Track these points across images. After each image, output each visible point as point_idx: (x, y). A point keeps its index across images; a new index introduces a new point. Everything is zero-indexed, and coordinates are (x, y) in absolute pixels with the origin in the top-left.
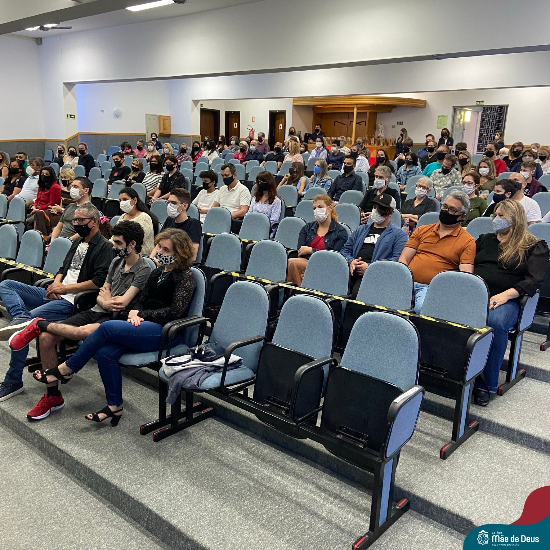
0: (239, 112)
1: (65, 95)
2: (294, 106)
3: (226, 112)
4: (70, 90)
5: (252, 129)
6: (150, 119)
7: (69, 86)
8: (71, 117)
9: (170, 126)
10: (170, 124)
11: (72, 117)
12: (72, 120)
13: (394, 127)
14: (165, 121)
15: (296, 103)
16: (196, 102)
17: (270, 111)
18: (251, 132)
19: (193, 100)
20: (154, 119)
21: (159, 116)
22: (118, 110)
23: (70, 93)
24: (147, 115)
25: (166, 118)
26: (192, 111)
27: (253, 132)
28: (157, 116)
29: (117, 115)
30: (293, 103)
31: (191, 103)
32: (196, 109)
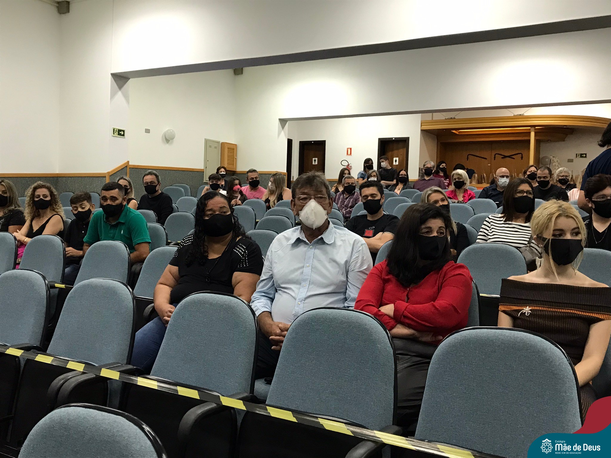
0: (325, 141)
1: (113, 95)
2: (423, 131)
3: (300, 142)
4: (120, 87)
5: (349, 165)
6: (210, 146)
7: (120, 79)
8: (119, 134)
9: (236, 159)
10: (236, 156)
11: (121, 133)
12: (120, 139)
13: (571, 161)
14: (230, 151)
15: (426, 127)
16: (283, 122)
17: (379, 139)
19: (280, 119)
20: (216, 148)
21: (223, 143)
22: (170, 130)
23: (120, 93)
24: (206, 141)
25: (232, 147)
26: (279, 134)
28: (218, 142)
29: (168, 139)
30: (421, 126)
31: (277, 123)
32: (283, 133)
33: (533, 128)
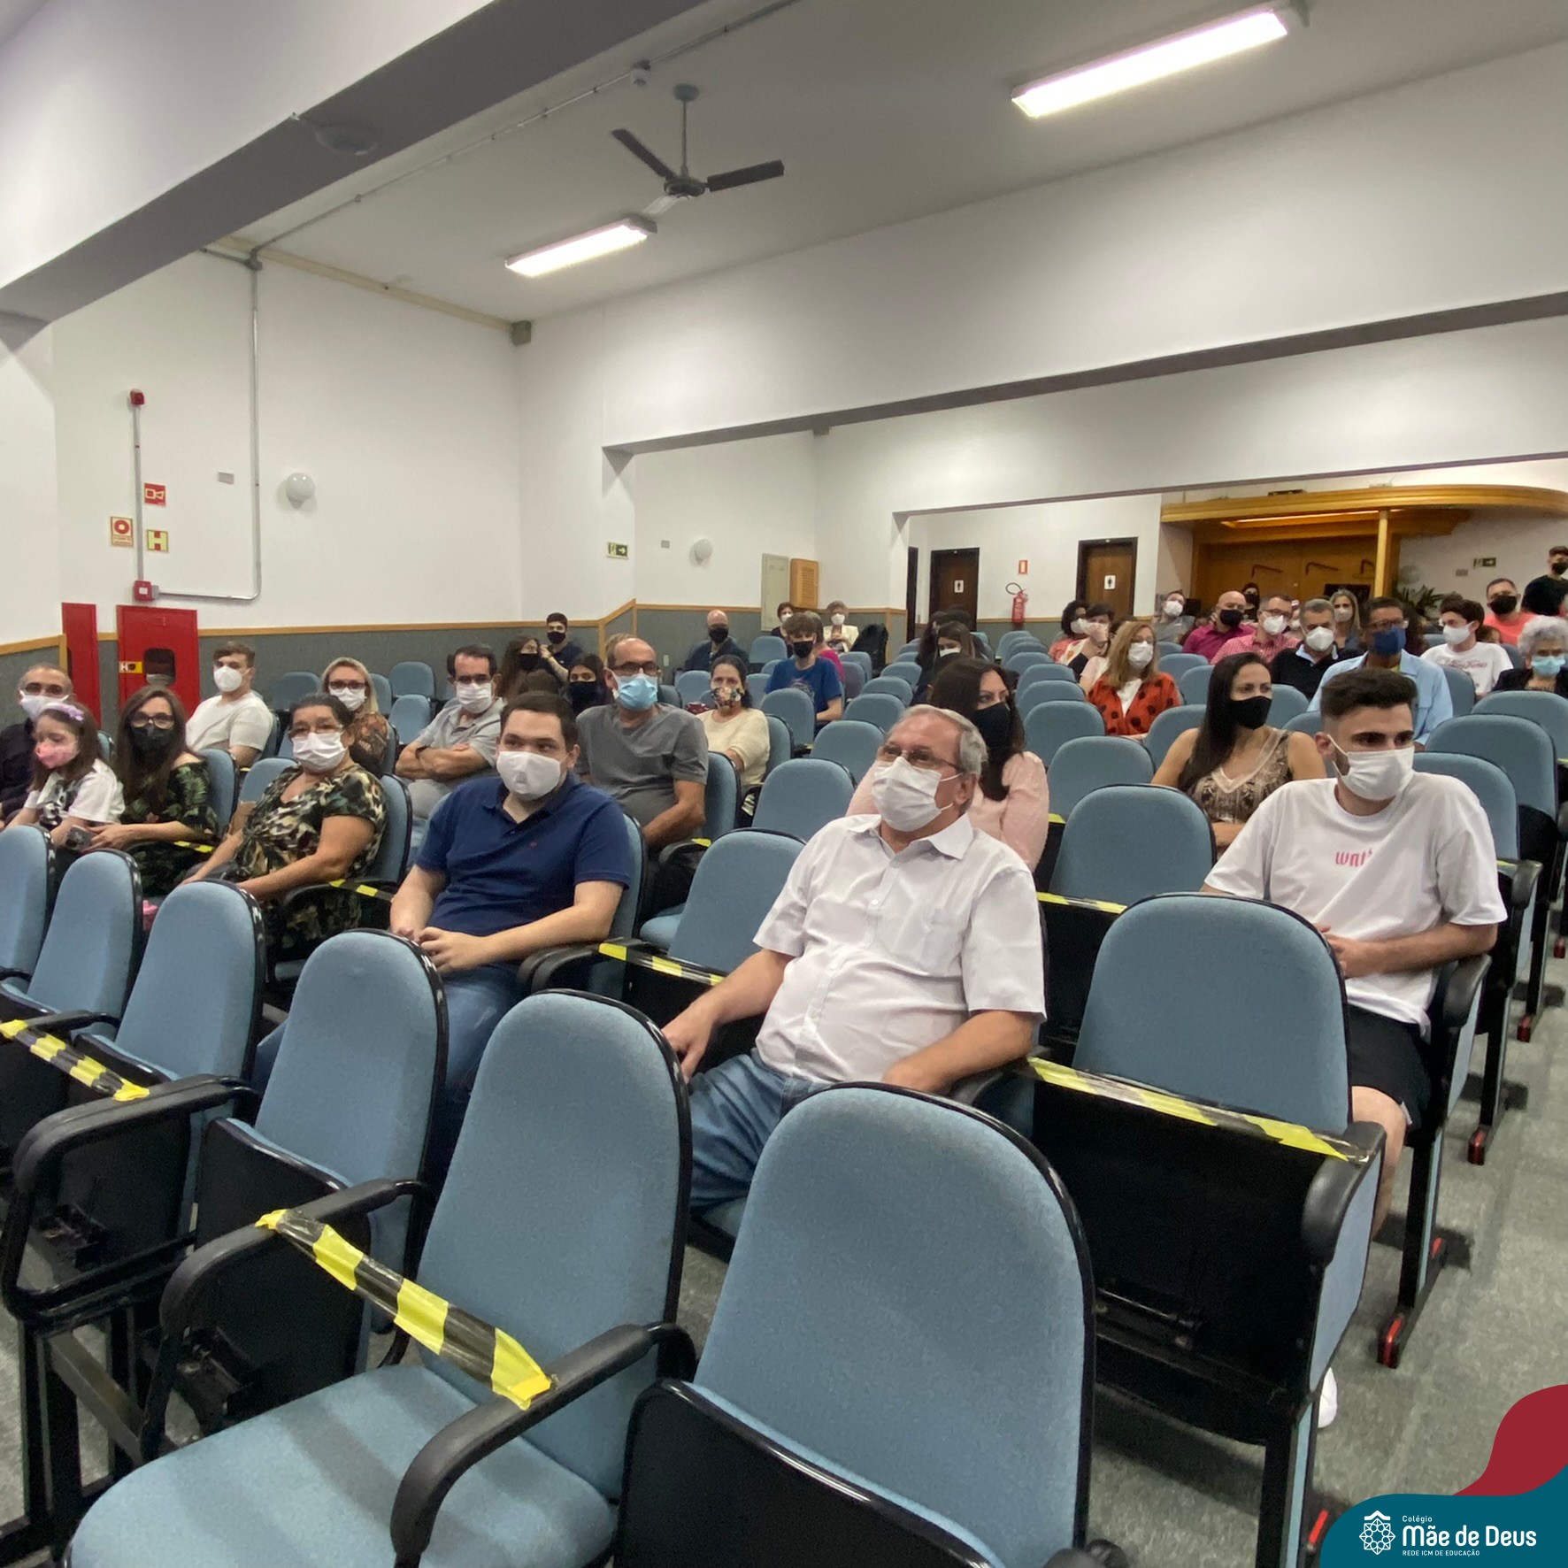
0: (977, 549)
1: (607, 484)
2: (1164, 524)
3: (932, 552)
4: (618, 470)
5: (1021, 592)
6: (772, 567)
7: (619, 455)
9: (816, 588)
10: (817, 583)
11: (620, 551)
12: (620, 561)
13: (1462, 573)
14: (804, 573)
15: (1170, 518)
16: (900, 518)
17: (1080, 542)
18: (1019, 600)
19: (895, 514)
20: (782, 569)
21: (794, 562)
22: (703, 541)
23: (618, 482)
24: (766, 558)
25: (809, 566)
26: (893, 540)
27: (1024, 601)
28: (785, 559)
29: (700, 557)
30: (1162, 515)
31: (889, 521)
32: (899, 537)
33: (1384, 514)
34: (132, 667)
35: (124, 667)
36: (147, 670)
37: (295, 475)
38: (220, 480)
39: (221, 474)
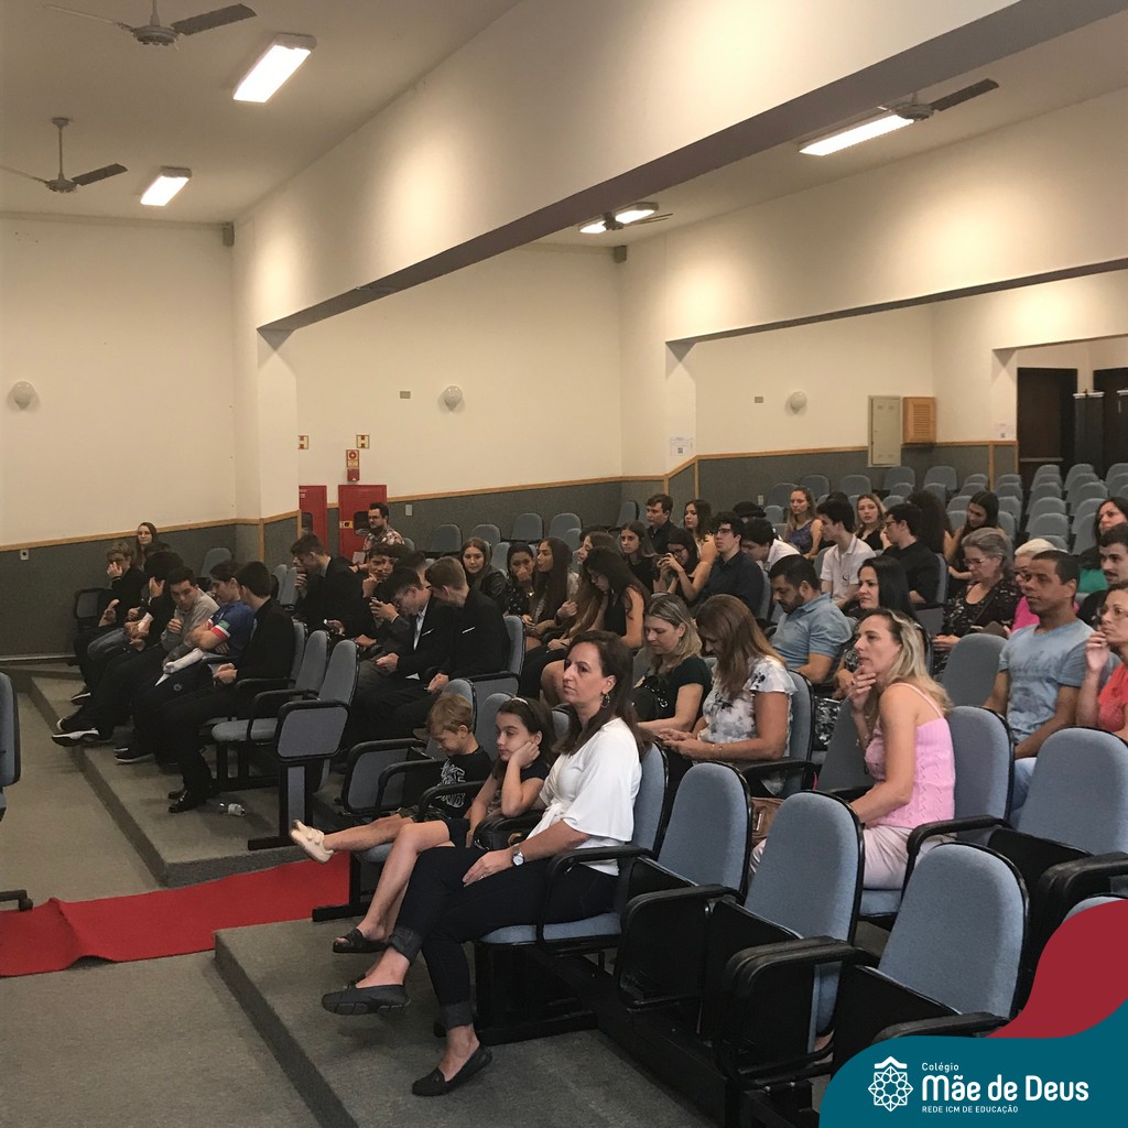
1: (670, 369)
3: (1096, 372)
4: (680, 357)
6: (880, 407)
7: (680, 347)
9: (935, 423)
10: (934, 418)
14: (922, 410)
16: (1003, 354)
19: (995, 350)
20: (891, 408)
21: (905, 399)
22: (798, 393)
23: (680, 366)
24: (872, 400)
25: (923, 402)
26: (995, 374)
28: (897, 398)
29: (795, 407)
31: (990, 357)
32: (1004, 372)
34: (347, 524)
35: (342, 525)
36: (356, 527)
37: (451, 387)
38: (401, 397)
39: (402, 393)
